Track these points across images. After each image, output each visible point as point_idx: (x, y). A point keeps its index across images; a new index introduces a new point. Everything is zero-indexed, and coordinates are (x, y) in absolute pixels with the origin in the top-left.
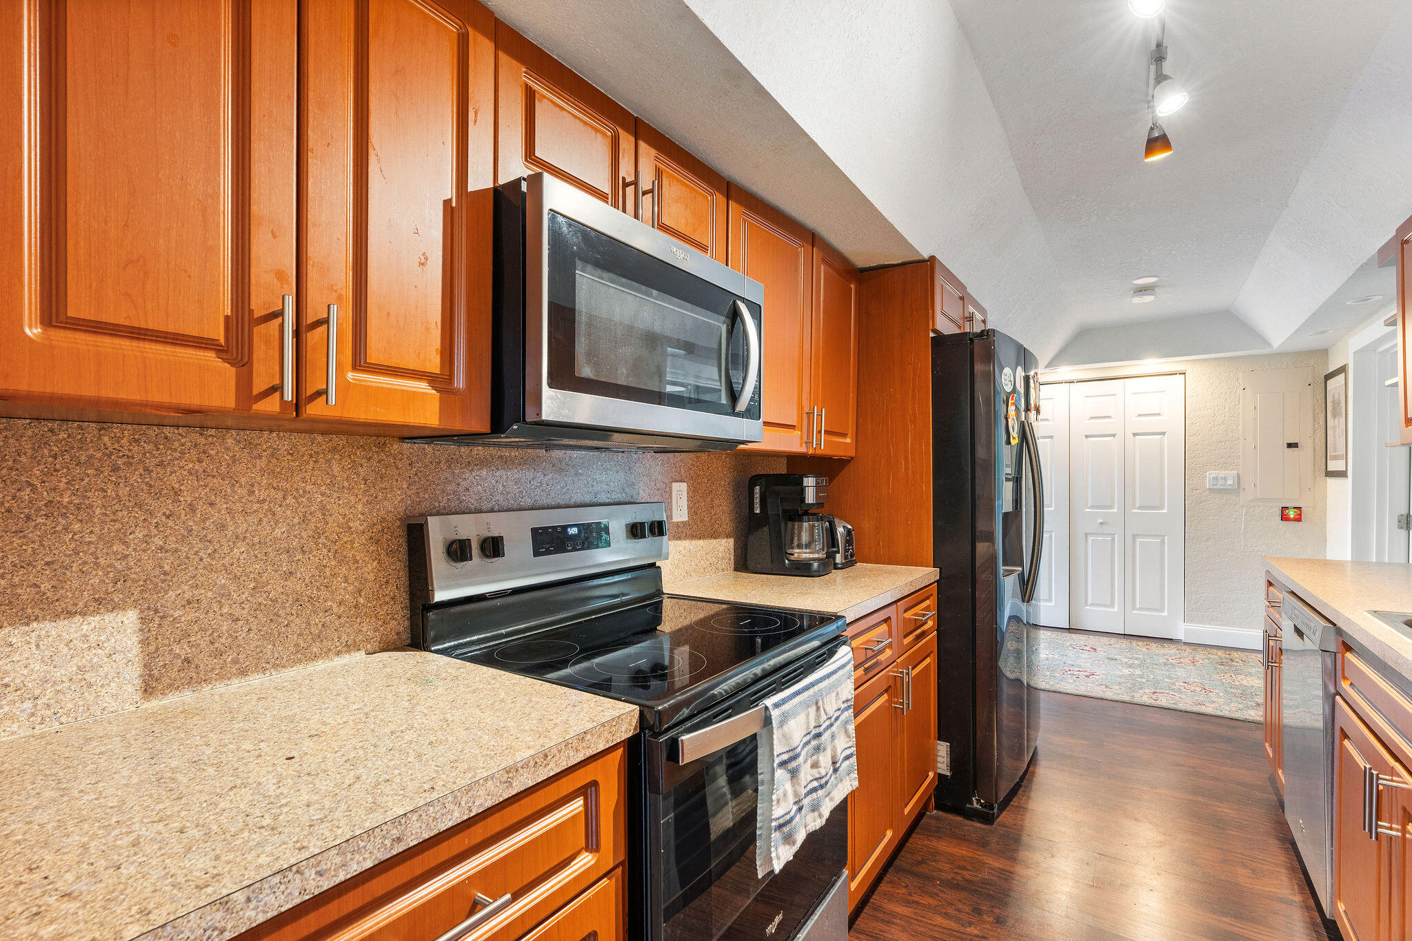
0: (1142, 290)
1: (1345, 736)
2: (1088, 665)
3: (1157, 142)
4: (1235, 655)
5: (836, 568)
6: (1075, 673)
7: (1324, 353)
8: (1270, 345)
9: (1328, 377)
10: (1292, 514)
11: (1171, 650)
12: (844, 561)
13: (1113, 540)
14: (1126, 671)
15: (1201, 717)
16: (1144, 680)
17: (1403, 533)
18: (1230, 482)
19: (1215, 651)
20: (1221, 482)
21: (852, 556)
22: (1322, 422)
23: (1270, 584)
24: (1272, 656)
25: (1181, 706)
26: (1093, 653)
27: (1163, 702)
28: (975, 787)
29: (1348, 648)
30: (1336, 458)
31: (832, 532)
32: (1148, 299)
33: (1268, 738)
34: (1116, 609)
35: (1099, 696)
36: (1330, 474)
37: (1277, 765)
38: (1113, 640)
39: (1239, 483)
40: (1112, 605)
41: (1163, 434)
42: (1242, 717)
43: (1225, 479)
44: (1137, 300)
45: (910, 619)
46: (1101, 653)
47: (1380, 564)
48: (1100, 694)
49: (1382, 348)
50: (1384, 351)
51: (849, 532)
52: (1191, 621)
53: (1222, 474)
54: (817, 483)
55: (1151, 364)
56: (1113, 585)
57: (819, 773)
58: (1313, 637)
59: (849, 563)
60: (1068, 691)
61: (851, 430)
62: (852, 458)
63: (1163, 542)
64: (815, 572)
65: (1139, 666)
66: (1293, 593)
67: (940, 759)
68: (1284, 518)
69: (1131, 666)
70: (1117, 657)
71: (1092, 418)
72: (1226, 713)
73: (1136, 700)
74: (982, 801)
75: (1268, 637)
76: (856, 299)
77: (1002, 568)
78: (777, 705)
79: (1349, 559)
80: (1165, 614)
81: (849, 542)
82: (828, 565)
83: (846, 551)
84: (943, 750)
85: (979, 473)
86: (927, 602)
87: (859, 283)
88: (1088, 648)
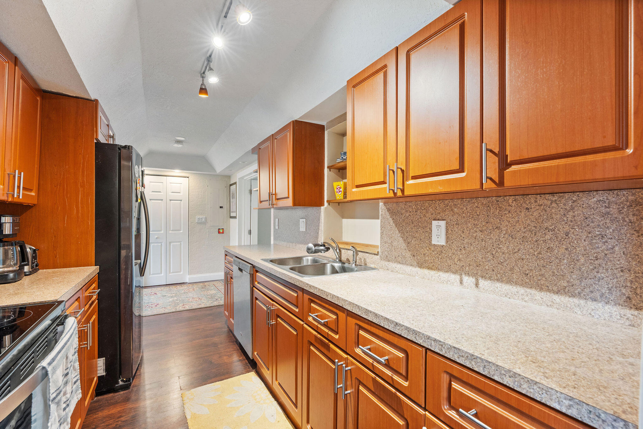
0: (179, 142)
1: (256, 299)
2: (155, 301)
3: (203, 90)
4: (206, 284)
5: (26, 275)
6: (150, 306)
7: (229, 177)
8: (216, 172)
9: (231, 185)
10: (221, 231)
11: (185, 287)
12: (31, 270)
13: (162, 245)
14: (171, 300)
15: (201, 309)
16: (179, 301)
17: (249, 235)
18: (203, 220)
19: (199, 284)
20: (200, 220)
21: (37, 266)
22: (229, 200)
23: (226, 255)
24: (228, 279)
25: (194, 307)
26: (155, 295)
27: (187, 307)
28: (120, 374)
29: (257, 271)
30: (232, 212)
31: (23, 253)
32: (180, 146)
33: (226, 309)
34: (163, 275)
35: (163, 313)
36: (231, 217)
37: (230, 317)
38: (162, 288)
39: (206, 221)
40: (161, 273)
41: (181, 200)
42: (213, 305)
43: (202, 219)
44: (176, 145)
45: (87, 296)
46: (159, 295)
47: (244, 246)
48: (163, 312)
49: (245, 178)
50: (246, 179)
51: (34, 251)
52: (191, 274)
53: (201, 217)
54: (13, 220)
55: (177, 172)
56: (161, 264)
57: (66, 398)
58: (246, 270)
59: (34, 270)
60: (149, 315)
61: (35, 187)
62: (34, 205)
63: (181, 244)
64: (12, 279)
65: (175, 296)
66: (236, 257)
67: (99, 368)
68: (219, 232)
69: (172, 297)
70: (166, 294)
71: (153, 192)
72: (208, 306)
73: (178, 310)
74: (124, 379)
75: (226, 274)
76: (40, 108)
77: (134, 261)
78: (49, 364)
79: (237, 245)
80: (182, 273)
81: (34, 257)
82: (19, 274)
83: (33, 263)
84: (101, 363)
85: (123, 215)
86: (94, 285)
87: (43, 98)
88: (153, 294)
